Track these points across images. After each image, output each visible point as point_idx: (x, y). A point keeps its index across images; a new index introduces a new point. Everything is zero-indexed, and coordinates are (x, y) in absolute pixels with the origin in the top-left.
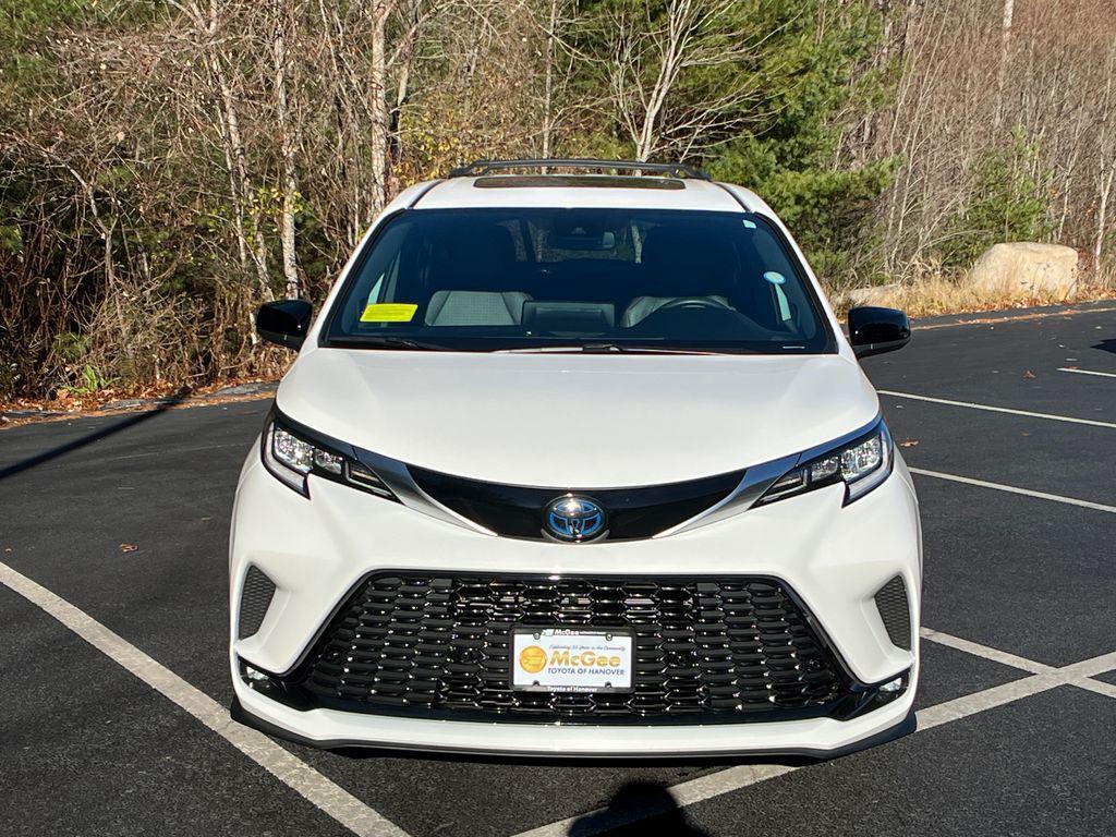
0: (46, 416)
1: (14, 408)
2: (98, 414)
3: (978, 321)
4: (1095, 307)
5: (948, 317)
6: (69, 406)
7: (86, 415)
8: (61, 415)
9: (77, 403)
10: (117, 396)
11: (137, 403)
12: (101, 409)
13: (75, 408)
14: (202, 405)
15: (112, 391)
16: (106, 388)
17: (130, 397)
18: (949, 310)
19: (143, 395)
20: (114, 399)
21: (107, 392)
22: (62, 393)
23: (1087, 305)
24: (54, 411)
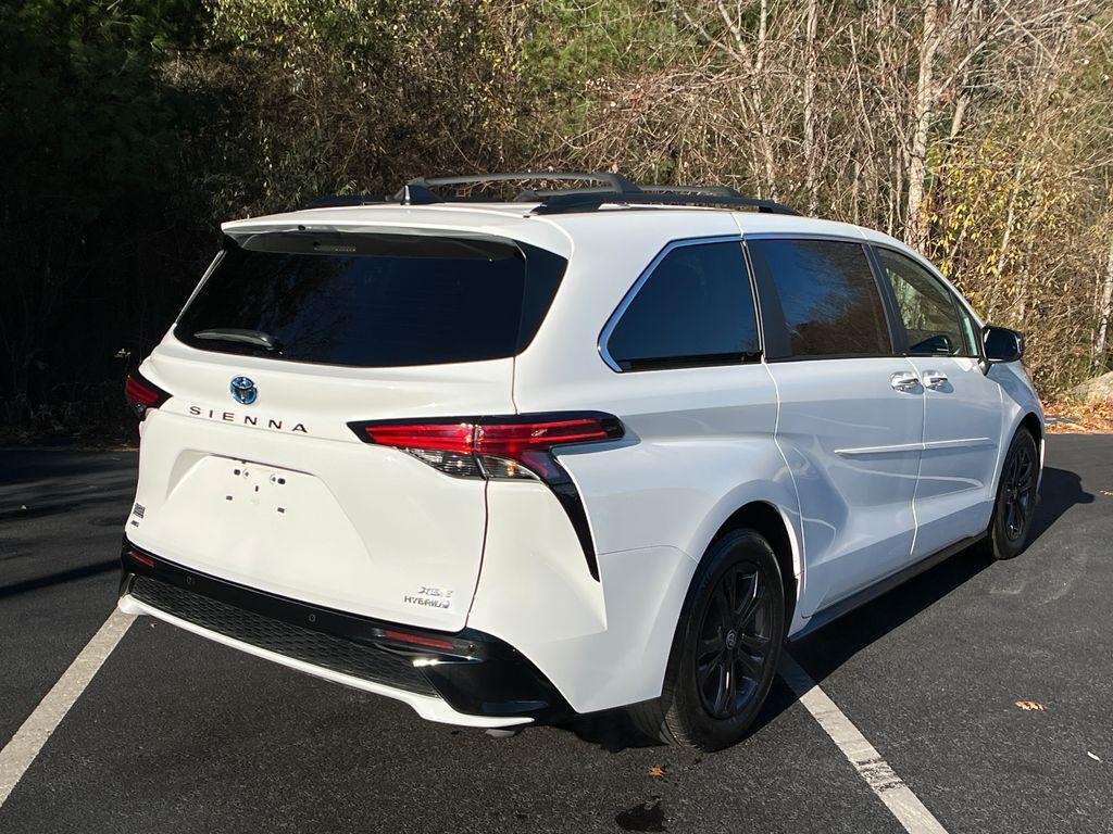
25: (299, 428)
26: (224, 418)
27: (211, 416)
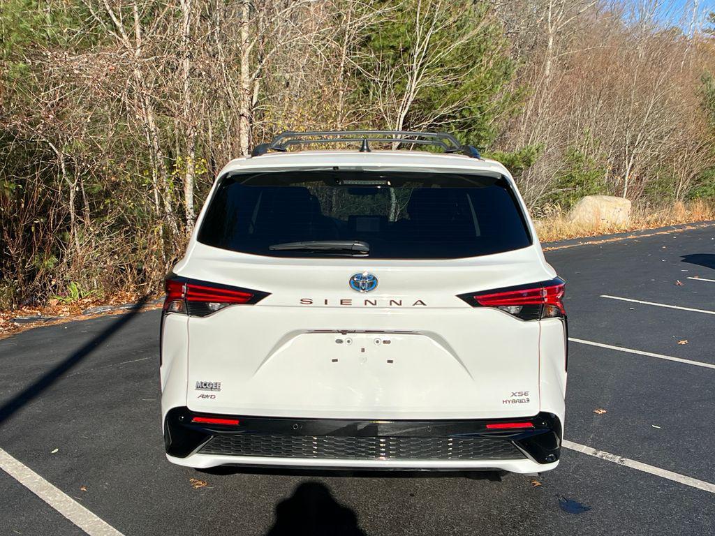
0: (46, 320)
1: (21, 315)
2: (82, 318)
3: (590, 243)
4: (643, 234)
5: (572, 240)
6: (60, 312)
7: (74, 319)
8: (56, 319)
9: (65, 310)
10: (93, 303)
11: (108, 308)
12: (84, 314)
13: (65, 315)
14: (153, 309)
15: (90, 300)
16: (86, 298)
17: (102, 304)
18: (571, 236)
19: (112, 302)
20: (92, 306)
21: (86, 300)
22: (53, 302)
23: (638, 233)
24: (50, 317)
25: (419, 303)
26: (341, 304)
27: (326, 303)
